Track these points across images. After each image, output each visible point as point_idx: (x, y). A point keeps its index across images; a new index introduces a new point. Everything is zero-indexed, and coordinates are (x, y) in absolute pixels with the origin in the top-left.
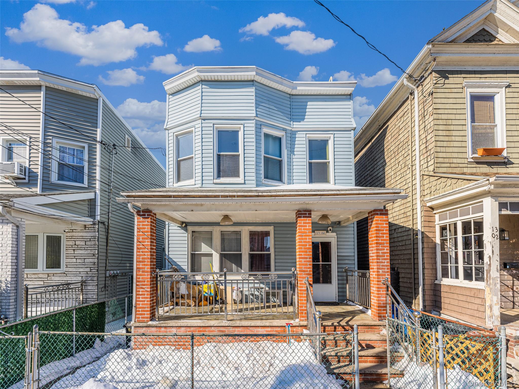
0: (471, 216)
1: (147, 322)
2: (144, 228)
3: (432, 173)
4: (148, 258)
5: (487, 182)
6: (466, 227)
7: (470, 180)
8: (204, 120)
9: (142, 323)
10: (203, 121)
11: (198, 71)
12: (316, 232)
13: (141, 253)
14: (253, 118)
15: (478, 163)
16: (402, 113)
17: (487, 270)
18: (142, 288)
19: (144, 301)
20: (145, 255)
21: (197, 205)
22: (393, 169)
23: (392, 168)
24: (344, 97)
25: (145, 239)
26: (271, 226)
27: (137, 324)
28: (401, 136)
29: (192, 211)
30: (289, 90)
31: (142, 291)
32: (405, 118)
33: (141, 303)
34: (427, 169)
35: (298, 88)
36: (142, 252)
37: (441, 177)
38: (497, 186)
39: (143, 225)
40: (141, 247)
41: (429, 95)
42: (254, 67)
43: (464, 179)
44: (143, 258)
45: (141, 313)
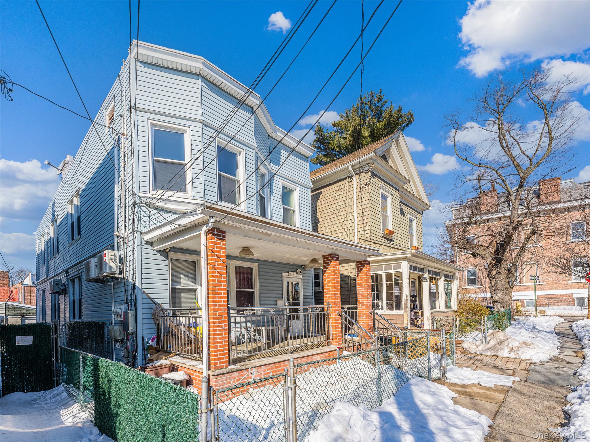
0: (392, 271)
1: (226, 367)
2: (220, 252)
3: (368, 239)
4: (225, 289)
5: (410, 252)
6: (389, 277)
7: (398, 249)
8: (206, 126)
9: (220, 369)
10: (204, 127)
11: (203, 64)
12: (290, 272)
13: (217, 283)
14: (253, 148)
15: (385, 238)
16: (338, 188)
17: (405, 303)
18: (219, 326)
19: (222, 342)
20: (221, 285)
21: (265, 234)
22: (328, 228)
23: (326, 227)
24: (304, 157)
25: (221, 265)
26: (257, 263)
27: (217, 372)
28: (337, 205)
29: (261, 239)
30: (270, 131)
31: (220, 331)
32: (341, 193)
33: (218, 345)
34: (363, 235)
35: (278, 133)
36: (218, 281)
37: (376, 243)
38: (413, 255)
39: (218, 247)
40: (216, 274)
41: (366, 185)
42: (259, 96)
43: (394, 248)
44: (219, 289)
45: (218, 357)
